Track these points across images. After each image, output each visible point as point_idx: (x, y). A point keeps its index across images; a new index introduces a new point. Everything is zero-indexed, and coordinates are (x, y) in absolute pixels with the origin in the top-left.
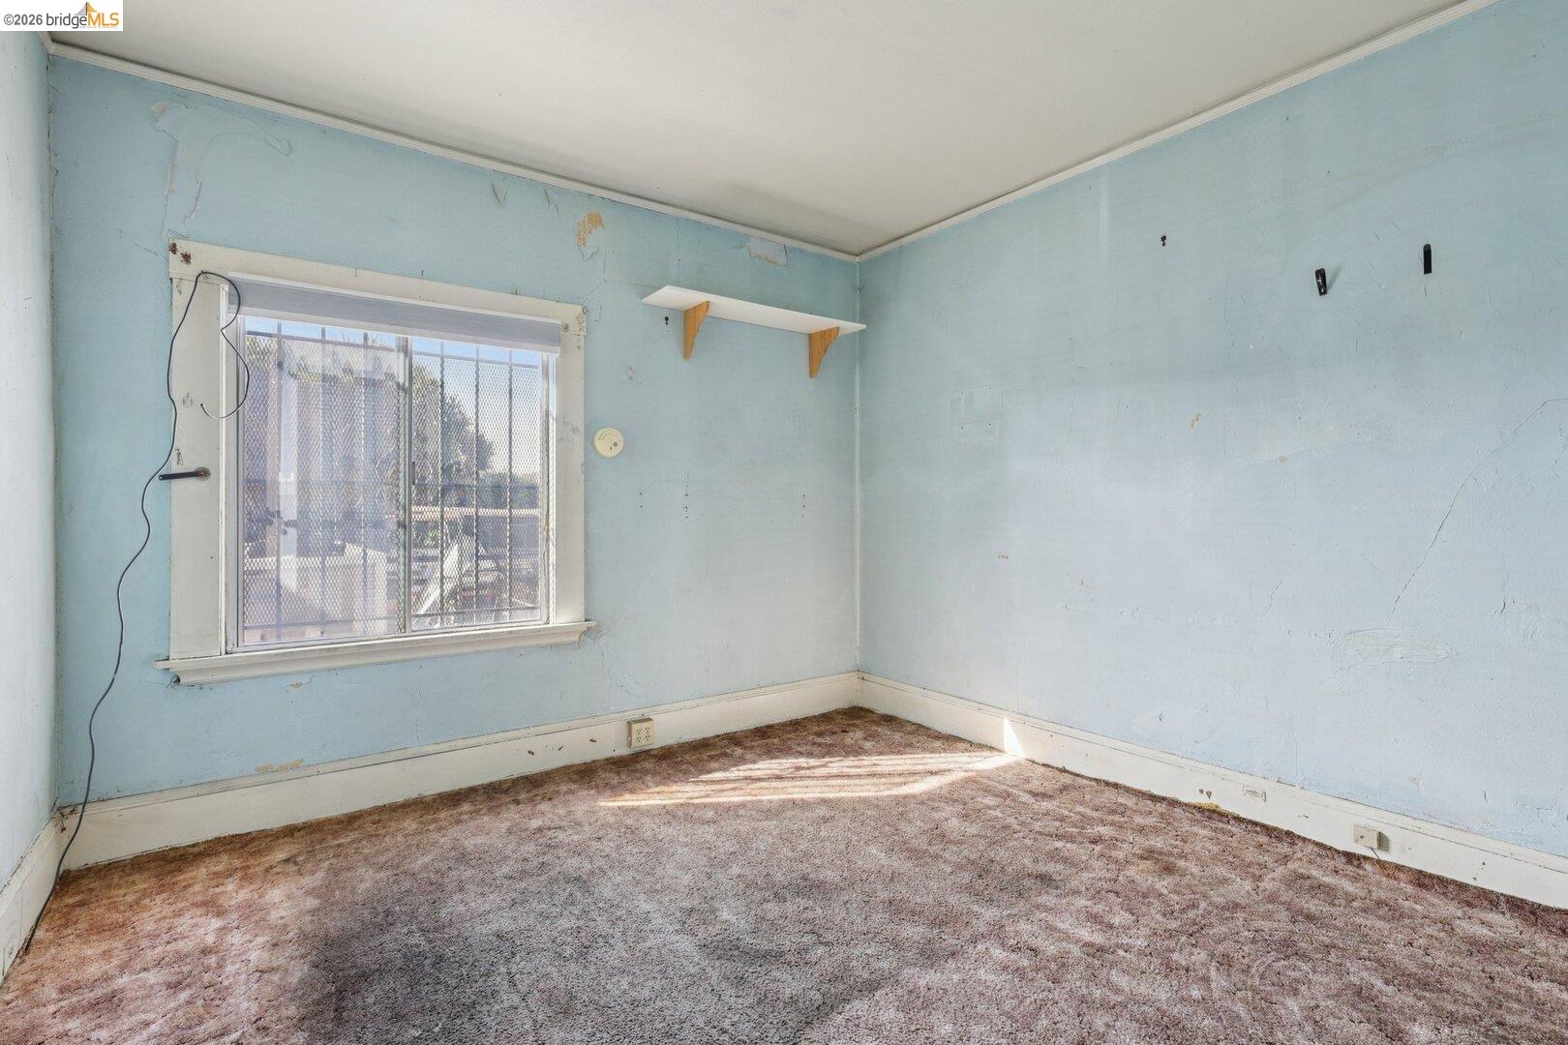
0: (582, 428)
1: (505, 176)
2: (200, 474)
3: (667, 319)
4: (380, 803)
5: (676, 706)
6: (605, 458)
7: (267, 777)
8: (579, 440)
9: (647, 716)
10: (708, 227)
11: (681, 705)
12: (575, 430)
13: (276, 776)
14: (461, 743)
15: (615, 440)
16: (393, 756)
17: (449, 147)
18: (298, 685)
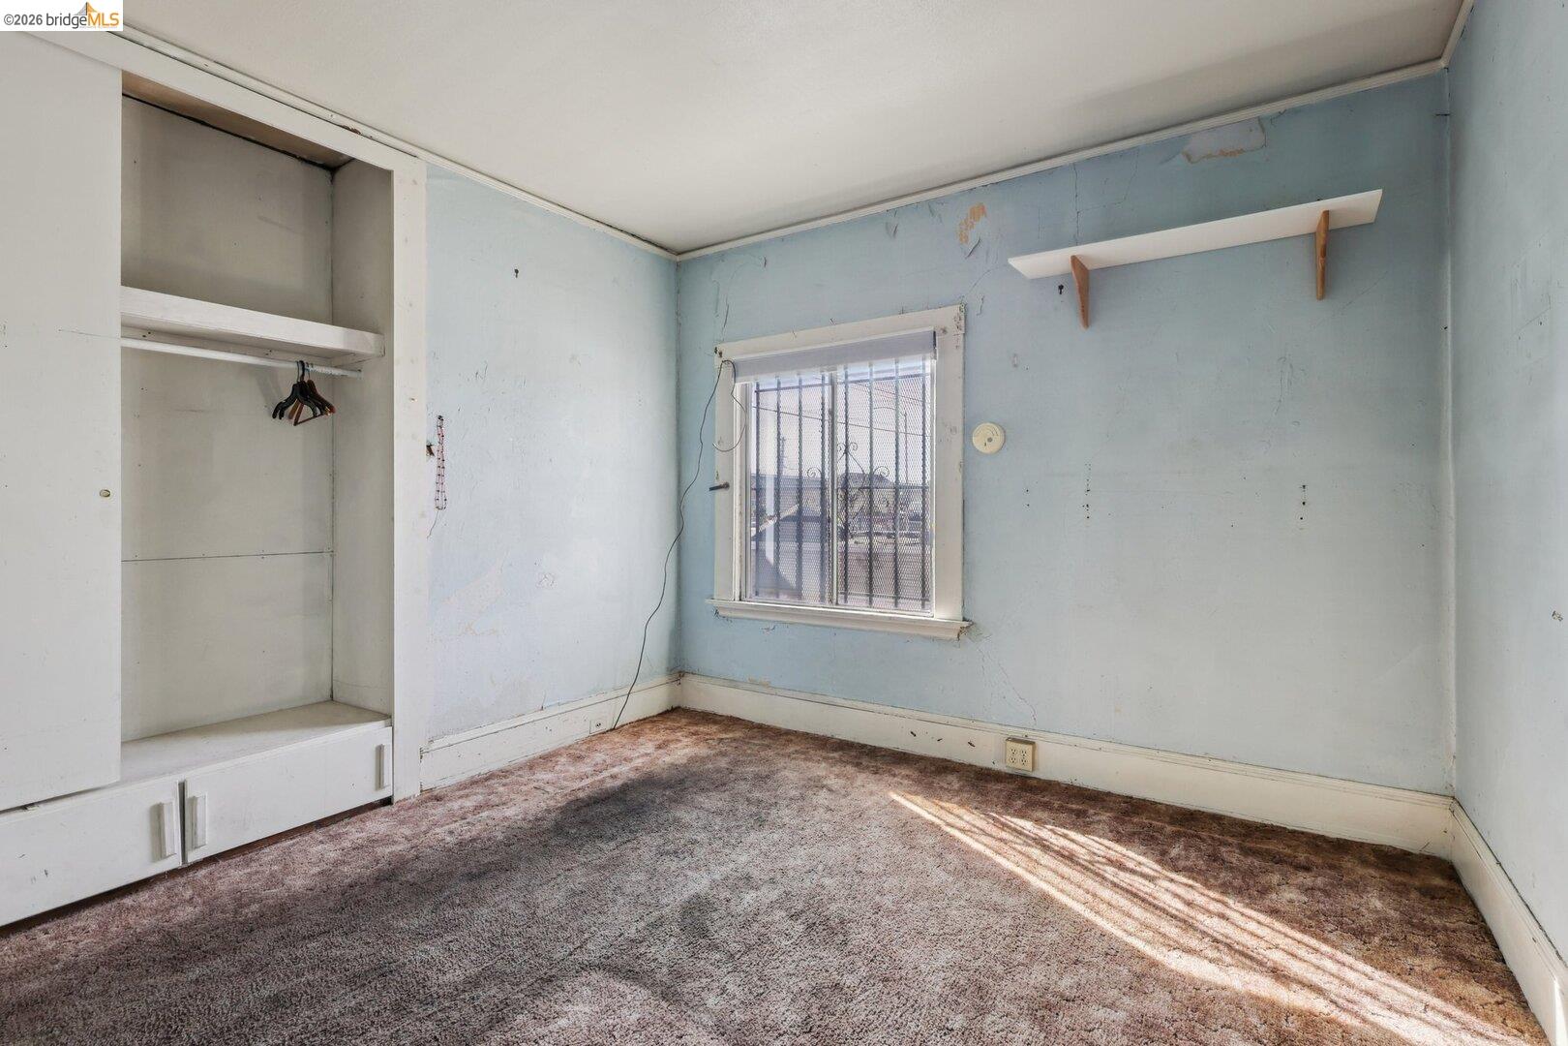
0: (960, 428)
1: (895, 211)
2: (726, 486)
3: (1061, 287)
4: (811, 731)
5: (1072, 740)
6: (987, 455)
7: (753, 687)
8: (957, 439)
9: (1031, 738)
10: (1122, 154)
11: (1077, 741)
12: (953, 430)
13: (757, 688)
14: (861, 705)
15: (990, 435)
16: (818, 698)
17: (855, 209)
18: (768, 629)
